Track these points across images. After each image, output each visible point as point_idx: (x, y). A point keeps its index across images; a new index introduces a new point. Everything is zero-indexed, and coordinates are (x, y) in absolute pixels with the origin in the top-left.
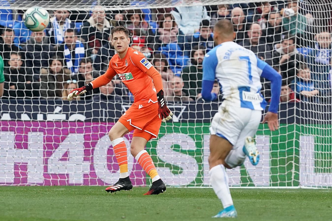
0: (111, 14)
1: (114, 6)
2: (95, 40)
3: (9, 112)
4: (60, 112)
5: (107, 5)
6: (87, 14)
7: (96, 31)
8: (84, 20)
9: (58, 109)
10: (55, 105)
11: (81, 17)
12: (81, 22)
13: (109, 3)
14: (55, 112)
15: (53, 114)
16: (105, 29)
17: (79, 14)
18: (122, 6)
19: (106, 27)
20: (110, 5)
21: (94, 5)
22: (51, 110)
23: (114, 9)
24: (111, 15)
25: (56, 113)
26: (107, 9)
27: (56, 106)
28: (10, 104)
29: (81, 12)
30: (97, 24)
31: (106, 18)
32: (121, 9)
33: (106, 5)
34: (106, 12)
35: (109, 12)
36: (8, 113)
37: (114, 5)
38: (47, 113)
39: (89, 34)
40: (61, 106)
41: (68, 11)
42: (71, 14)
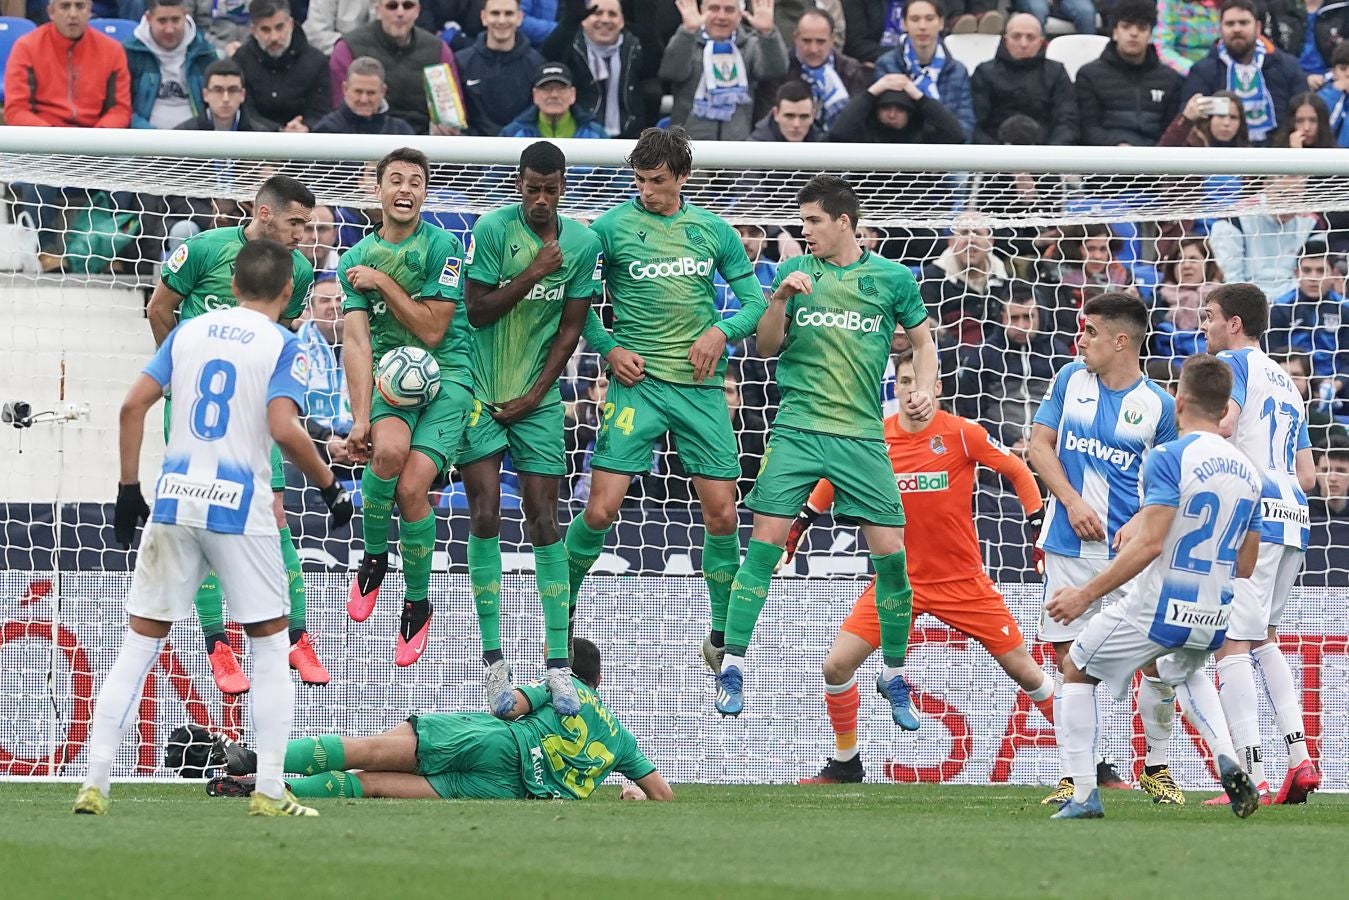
0: (1011, 238)
1: (1023, 214)
2: (961, 320)
3: (690, 548)
4: (851, 548)
5: (1001, 211)
6: (937, 238)
7: (965, 294)
8: (925, 258)
9: (843, 541)
10: (835, 527)
11: (918, 249)
12: (917, 264)
13: (1008, 204)
14: (832, 550)
15: (829, 555)
16: (991, 283)
17: (912, 237)
18: (1047, 214)
19: (994, 277)
20: (1009, 211)
21: (959, 209)
22: (823, 543)
23: (1022, 224)
24: (1013, 242)
25: (836, 554)
26: (999, 224)
27: (837, 532)
28: (692, 525)
29: (916, 231)
30: (968, 269)
31: (996, 252)
32: (1045, 223)
33: (995, 210)
34: (997, 232)
35: (1006, 231)
36: (685, 552)
37: (1021, 210)
38: (810, 552)
39: (941, 303)
40: (852, 533)
41: (875, 229)
42: (887, 238)
